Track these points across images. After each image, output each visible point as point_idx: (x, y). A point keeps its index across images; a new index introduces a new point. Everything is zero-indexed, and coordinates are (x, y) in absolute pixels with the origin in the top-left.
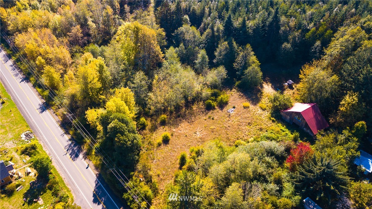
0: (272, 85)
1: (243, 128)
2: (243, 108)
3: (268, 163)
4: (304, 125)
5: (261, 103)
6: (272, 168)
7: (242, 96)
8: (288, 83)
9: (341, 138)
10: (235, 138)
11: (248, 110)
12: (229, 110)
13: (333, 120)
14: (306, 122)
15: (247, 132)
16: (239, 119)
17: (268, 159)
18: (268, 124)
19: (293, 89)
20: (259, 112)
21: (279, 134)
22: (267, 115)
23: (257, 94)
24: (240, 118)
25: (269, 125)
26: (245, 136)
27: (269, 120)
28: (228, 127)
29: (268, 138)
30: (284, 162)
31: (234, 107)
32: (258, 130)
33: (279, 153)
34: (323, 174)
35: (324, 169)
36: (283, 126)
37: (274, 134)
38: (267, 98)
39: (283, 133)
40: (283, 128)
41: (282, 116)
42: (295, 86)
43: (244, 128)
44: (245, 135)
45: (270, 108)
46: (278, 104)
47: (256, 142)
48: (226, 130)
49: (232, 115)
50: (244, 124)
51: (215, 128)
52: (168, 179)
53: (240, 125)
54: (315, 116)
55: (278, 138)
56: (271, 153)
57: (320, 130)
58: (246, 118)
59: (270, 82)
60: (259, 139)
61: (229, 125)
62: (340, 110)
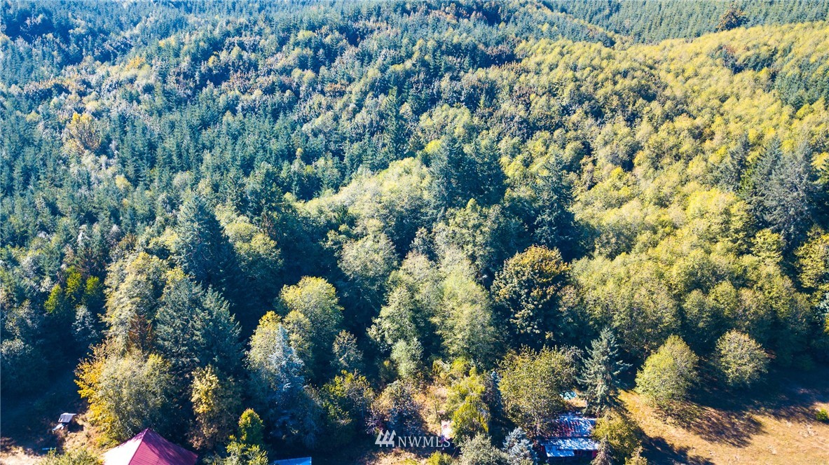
0: (24, 449)
8: (63, 423)
13: (197, 441)
19: (81, 428)
42: (83, 420)
54: (162, 454)
59: (17, 445)
62: (199, 414)
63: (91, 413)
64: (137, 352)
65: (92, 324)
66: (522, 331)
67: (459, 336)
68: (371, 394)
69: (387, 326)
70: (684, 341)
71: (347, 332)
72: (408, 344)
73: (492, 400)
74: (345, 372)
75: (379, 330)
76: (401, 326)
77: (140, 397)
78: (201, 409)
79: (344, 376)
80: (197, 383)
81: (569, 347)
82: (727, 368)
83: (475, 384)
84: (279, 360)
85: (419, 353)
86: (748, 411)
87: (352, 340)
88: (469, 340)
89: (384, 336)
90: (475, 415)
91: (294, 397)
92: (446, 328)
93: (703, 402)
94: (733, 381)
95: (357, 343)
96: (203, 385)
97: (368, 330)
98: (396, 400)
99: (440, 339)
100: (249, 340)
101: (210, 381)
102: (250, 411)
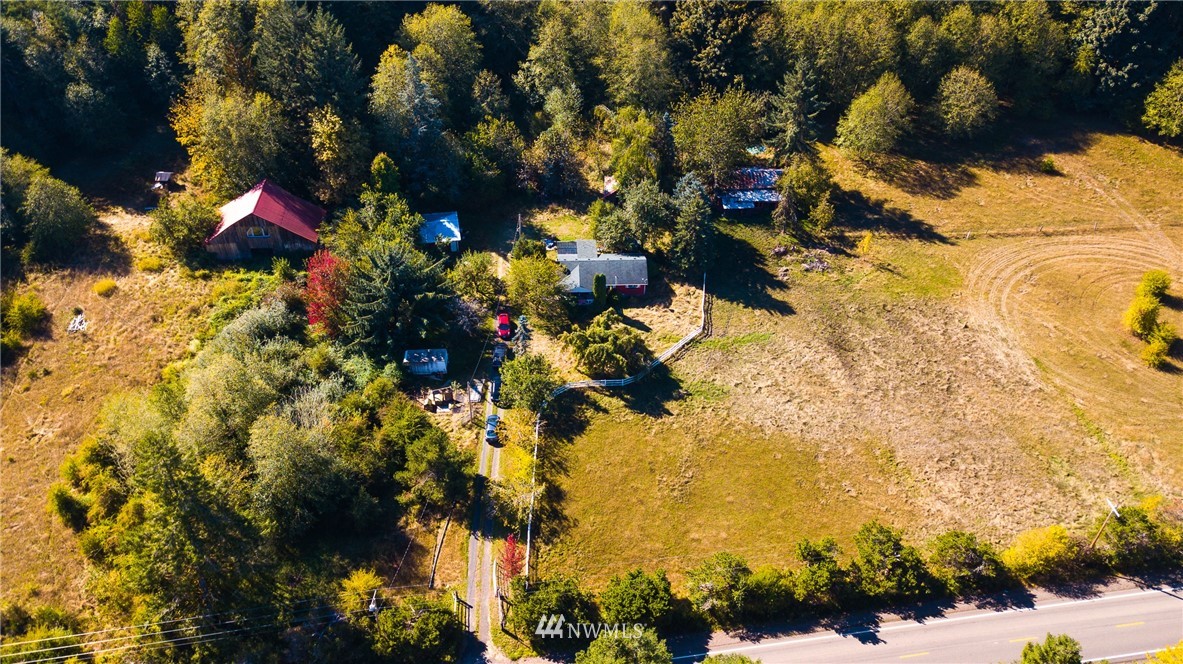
0: (125, 208)
1: (148, 337)
2: (103, 300)
3: (277, 353)
4: (279, 237)
5: (137, 261)
6: (295, 356)
7: (72, 276)
8: (161, 182)
9: (368, 212)
10: (152, 371)
11: (121, 293)
12: (71, 326)
13: (324, 193)
14: (280, 228)
15: (167, 339)
16: (121, 327)
17: (272, 346)
18: (198, 290)
19: (183, 188)
20: (152, 282)
21: (246, 291)
22: (177, 276)
23: (105, 248)
24: (119, 324)
25: (204, 292)
26: (171, 350)
27: (195, 281)
28: (112, 361)
29: (230, 316)
30: (306, 335)
31: (78, 312)
32: (190, 316)
33: (280, 321)
34: (396, 285)
35: (392, 273)
36: (238, 272)
37: (233, 298)
38: (141, 243)
39: (250, 284)
40: (241, 276)
41: (215, 254)
42: (182, 180)
43: (152, 336)
44: (170, 347)
45: (171, 256)
46: (186, 231)
47: (210, 341)
48: (111, 372)
49: (91, 331)
50: (143, 328)
51: (77, 386)
52: (72, 576)
53: (136, 337)
54: (287, 206)
55: (250, 300)
56: (264, 333)
57: (319, 227)
58: (133, 314)
59: (116, 204)
60: (212, 331)
61: (107, 356)
62: (322, 163)
63: (197, 167)
64: (239, 90)
65: (170, 68)
66: (706, 76)
67: (628, 80)
68: (522, 144)
69: (537, 72)
70: (900, 78)
71: (488, 72)
72: (565, 92)
73: (663, 145)
74: (490, 117)
75: (528, 77)
76: (555, 70)
77: (251, 143)
78: (325, 156)
79: (488, 122)
80: (317, 127)
81: (762, 93)
82: (946, 113)
83: (644, 126)
84: (410, 99)
85: (577, 104)
86: (964, 163)
87: (496, 81)
88: (639, 83)
89: (534, 85)
90: (641, 161)
91: (429, 143)
92: (611, 71)
93: (913, 156)
94: (952, 128)
95: (501, 86)
96: (324, 127)
97: (514, 77)
98: (552, 149)
99: (604, 85)
100: (372, 81)
101: (332, 122)
102: (382, 155)
